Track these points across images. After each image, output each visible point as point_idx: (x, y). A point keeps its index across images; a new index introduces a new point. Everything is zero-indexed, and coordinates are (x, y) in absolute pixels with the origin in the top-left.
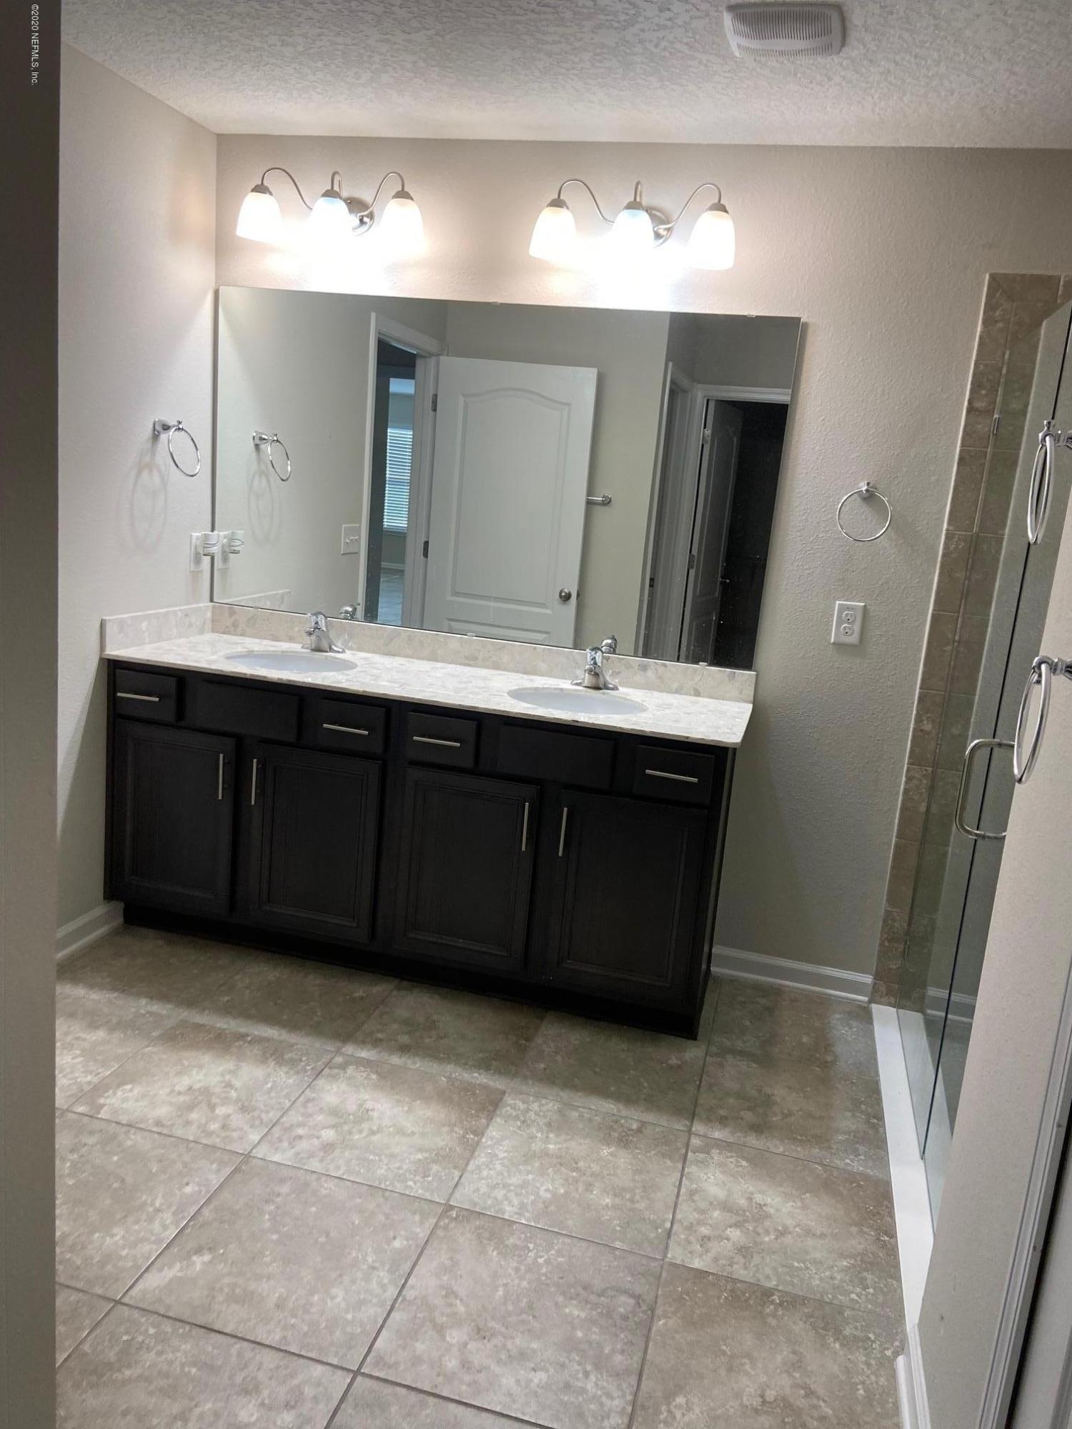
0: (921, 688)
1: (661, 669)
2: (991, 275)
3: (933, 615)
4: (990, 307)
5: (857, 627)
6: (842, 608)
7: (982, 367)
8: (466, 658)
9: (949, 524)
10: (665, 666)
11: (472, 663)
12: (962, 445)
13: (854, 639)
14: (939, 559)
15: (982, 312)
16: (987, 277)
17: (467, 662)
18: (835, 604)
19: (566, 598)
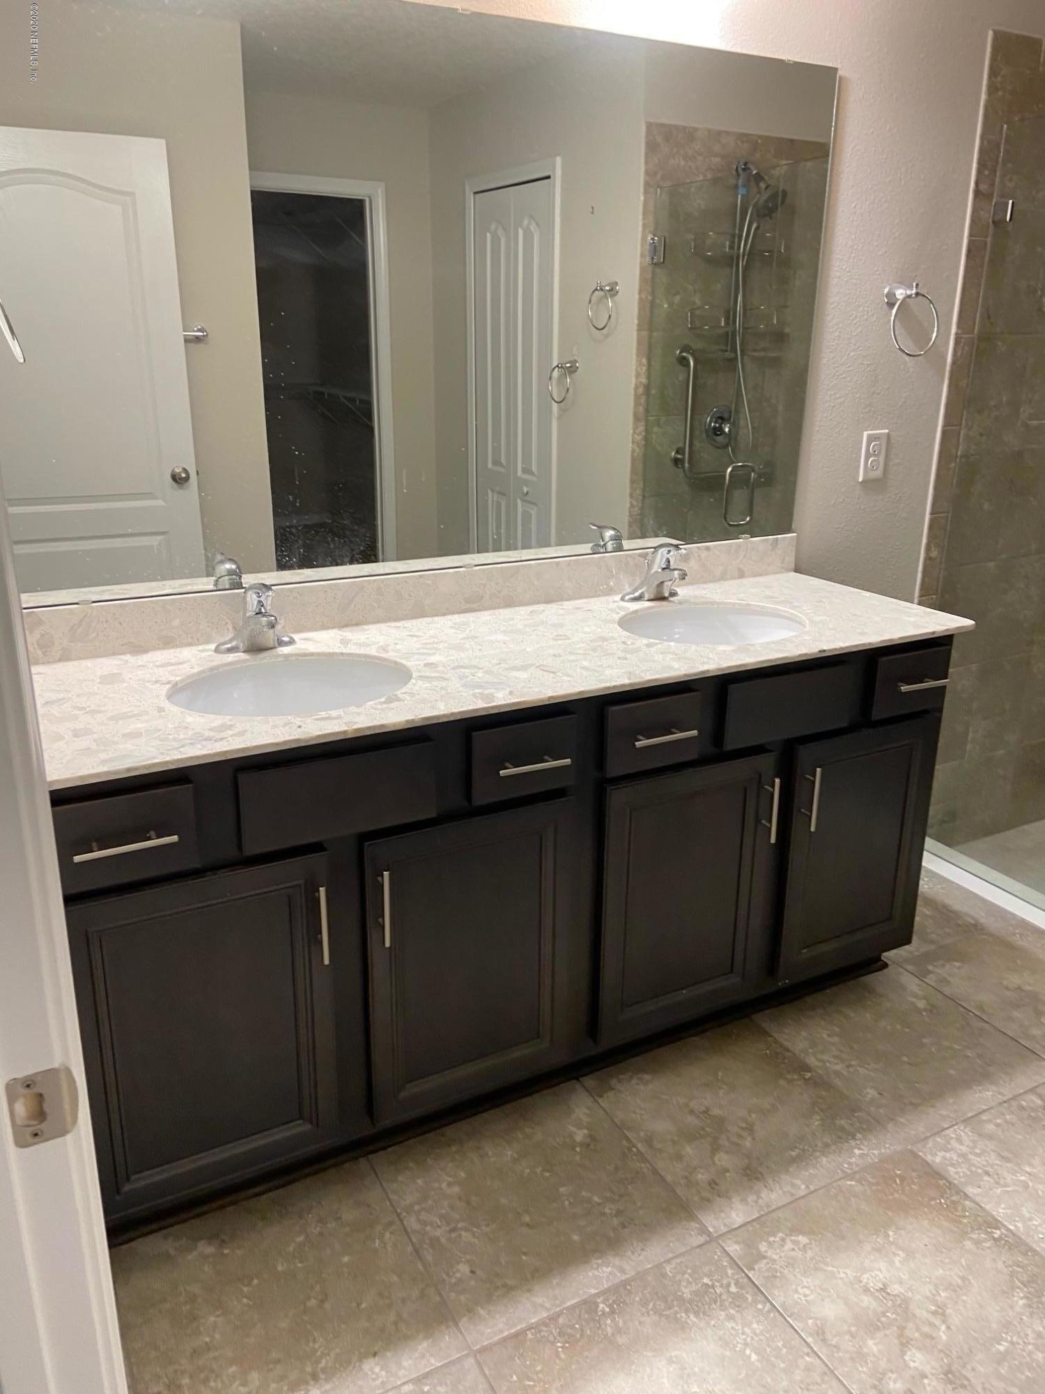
0: (931, 514)
1: (704, 554)
2: (995, 32)
3: (944, 433)
4: (993, 73)
5: (882, 459)
6: (871, 439)
7: (985, 143)
8: (467, 601)
9: (958, 326)
10: (708, 548)
11: (475, 606)
12: (971, 235)
13: (878, 473)
14: (948, 368)
15: (985, 76)
16: (990, 33)
17: (468, 606)
18: (863, 434)
19: (179, 480)
